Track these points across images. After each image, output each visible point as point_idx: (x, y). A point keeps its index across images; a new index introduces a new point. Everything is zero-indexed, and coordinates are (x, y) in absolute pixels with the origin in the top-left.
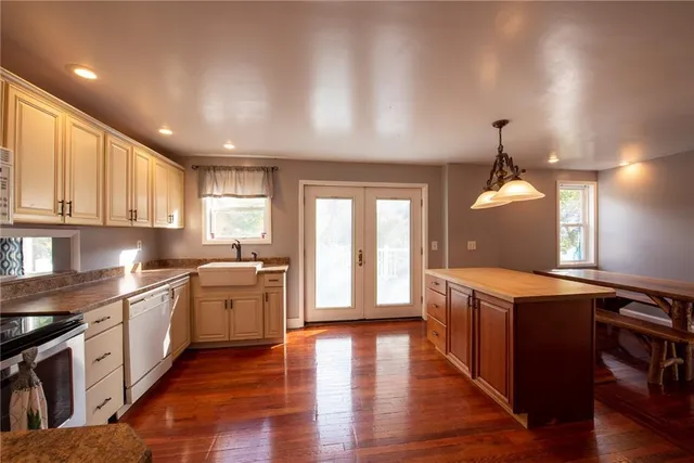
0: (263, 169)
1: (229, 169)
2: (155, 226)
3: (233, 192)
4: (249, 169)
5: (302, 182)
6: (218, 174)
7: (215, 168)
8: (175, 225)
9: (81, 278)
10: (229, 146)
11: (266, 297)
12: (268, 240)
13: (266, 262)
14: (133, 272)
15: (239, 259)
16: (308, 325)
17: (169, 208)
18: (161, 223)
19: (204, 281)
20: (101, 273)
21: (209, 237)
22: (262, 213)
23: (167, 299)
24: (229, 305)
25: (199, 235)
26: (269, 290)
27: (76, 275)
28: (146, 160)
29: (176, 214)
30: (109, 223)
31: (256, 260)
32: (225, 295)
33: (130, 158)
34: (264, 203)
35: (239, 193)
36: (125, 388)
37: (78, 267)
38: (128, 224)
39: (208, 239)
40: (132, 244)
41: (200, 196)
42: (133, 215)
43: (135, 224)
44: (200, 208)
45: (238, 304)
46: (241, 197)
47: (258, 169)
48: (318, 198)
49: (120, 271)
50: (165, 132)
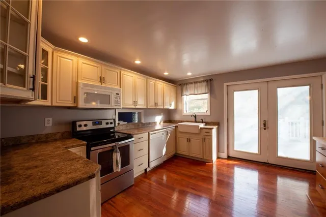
0: (206, 81)
1: (192, 83)
2: (165, 108)
3: (193, 93)
4: (200, 82)
5: (225, 84)
6: (188, 86)
7: (187, 84)
8: (172, 107)
9: (143, 124)
10: (189, 74)
11: (204, 140)
12: (209, 113)
13: (207, 124)
14: (160, 124)
15: (196, 122)
16: (229, 158)
17: (170, 101)
18: (167, 107)
19: (180, 129)
20: (149, 123)
21: (185, 112)
22: (206, 101)
23: (165, 134)
24: (189, 140)
25: (182, 111)
26: (206, 137)
27: (142, 123)
28: (161, 85)
29: (173, 103)
30: (148, 107)
31: (202, 122)
32: (187, 136)
33: (155, 85)
34: (207, 96)
35: (196, 93)
36: (149, 162)
37: (143, 121)
38: (155, 107)
39: (185, 113)
40: (159, 114)
41: (182, 96)
42: (156, 104)
43: (157, 108)
44: (182, 100)
45: (192, 140)
46: (196, 94)
47: (203, 81)
48: (235, 91)
49: (155, 123)
50: (166, 74)
